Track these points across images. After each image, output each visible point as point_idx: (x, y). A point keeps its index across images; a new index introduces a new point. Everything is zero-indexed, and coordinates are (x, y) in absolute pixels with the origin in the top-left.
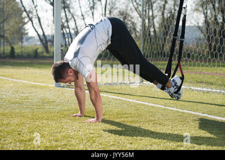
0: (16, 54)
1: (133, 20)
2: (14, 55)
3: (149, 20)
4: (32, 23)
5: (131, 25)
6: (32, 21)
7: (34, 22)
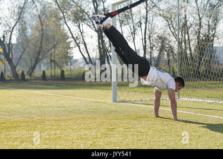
0: (66, 77)
1: (170, 44)
2: (65, 78)
3: (185, 43)
4: (80, 49)
5: (169, 48)
6: (79, 47)
7: (81, 47)
